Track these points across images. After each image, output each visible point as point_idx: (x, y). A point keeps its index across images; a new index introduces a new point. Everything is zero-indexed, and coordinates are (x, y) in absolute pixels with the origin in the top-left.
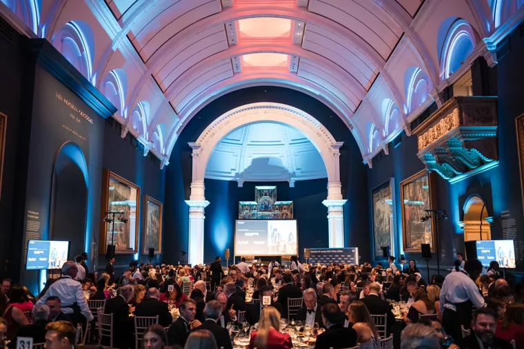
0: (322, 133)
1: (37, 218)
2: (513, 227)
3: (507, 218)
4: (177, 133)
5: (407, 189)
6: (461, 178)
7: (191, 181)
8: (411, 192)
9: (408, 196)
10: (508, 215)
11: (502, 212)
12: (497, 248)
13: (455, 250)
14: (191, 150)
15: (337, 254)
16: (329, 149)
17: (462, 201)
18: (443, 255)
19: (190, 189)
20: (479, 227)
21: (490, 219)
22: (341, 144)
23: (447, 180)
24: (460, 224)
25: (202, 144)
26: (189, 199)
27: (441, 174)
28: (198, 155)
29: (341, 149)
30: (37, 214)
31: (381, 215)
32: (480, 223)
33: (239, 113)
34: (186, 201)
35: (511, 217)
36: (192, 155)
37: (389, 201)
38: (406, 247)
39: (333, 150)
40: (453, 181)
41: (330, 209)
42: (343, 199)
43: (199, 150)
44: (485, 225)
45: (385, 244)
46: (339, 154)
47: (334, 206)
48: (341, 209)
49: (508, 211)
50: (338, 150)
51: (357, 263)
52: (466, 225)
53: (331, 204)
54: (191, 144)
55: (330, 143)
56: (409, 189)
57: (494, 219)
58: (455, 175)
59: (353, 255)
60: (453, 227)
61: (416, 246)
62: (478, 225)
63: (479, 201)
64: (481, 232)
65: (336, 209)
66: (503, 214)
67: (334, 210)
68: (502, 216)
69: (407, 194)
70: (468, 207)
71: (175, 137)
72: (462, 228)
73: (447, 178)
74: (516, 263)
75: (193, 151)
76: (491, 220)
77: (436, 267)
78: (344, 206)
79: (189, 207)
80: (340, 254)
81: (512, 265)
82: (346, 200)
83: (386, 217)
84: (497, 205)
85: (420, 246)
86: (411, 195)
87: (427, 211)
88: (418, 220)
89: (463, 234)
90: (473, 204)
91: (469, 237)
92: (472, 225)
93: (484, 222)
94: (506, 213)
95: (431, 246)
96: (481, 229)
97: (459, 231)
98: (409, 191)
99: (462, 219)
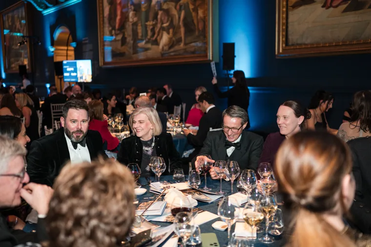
2: (91, 50)
3: (86, 44)
5: (6, 18)
6: (51, 10)
10: (87, 41)
11: (84, 39)
13: (46, 70)
17: (53, 30)
18: (37, 75)
20: (65, 52)
21: (74, 44)
23: (41, 12)
24: (52, 49)
27: (35, 5)
32: (66, 48)
35: (89, 43)
40: (46, 12)
44: (70, 50)
49: (87, 38)
52: (56, 50)
56: (8, 18)
57: (77, 45)
58: (47, 8)
60: (46, 51)
61: (15, 67)
62: (64, 50)
63: (67, 30)
64: (67, 56)
66: (84, 40)
68: (83, 42)
70: (57, 34)
72: (53, 52)
73: (40, 10)
74: (92, 78)
76: (75, 46)
81: (89, 79)
84: (80, 33)
85: (18, 67)
86: (10, 24)
87: (24, 37)
90: (62, 33)
91: (58, 59)
92: (60, 49)
93: (70, 48)
94: (86, 40)
95: (27, 67)
96: (67, 53)
97: (50, 54)
98: (8, 20)
99: (53, 45)
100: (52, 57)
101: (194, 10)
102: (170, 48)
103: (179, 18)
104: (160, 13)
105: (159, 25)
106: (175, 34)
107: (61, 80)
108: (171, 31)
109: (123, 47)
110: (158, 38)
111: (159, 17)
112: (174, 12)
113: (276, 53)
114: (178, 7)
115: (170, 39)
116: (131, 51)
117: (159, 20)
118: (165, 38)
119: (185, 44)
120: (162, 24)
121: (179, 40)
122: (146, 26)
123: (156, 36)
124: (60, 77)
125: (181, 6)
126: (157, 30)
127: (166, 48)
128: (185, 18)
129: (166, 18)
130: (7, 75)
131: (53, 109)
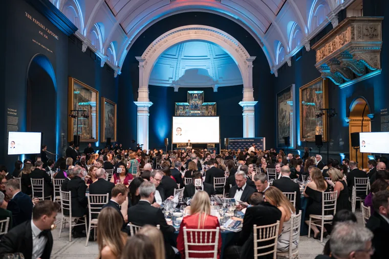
0: (239, 49)
1: (16, 114)
2: (388, 122)
3: (385, 115)
4: (127, 49)
5: (305, 93)
6: (348, 84)
7: (138, 87)
8: (308, 94)
9: (305, 99)
10: (386, 113)
11: (381, 110)
13: (341, 139)
14: (137, 62)
15: (249, 142)
16: (245, 62)
17: (349, 101)
18: (331, 144)
19: (138, 93)
21: (371, 116)
22: (254, 58)
23: (338, 85)
24: (347, 120)
25: (146, 58)
26: (137, 101)
27: (333, 81)
28: (143, 66)
29: (254, 62)
30: (16, 111)
31: (284, 113)
32: (362, 118)
33: (176, 34)
34: (134, 102)
35: (388, 115)
36: (139, 66)
37: (290, 103)
38: (303, 137)
39: (248, 63)
40: (342, 86)
41: (245, 109)
42: (255, 100)
43: (144, 63)
44: (366, 120)
45: (286, 135)
46: (253, 66)
47: (247, 106)
48: (253, 108)
49: (386, 109)
50: (252, 63)
51: (265, 149)
52: (351, 120)
53: (246, 105)
54: (137, 58)
55: (245, 57)
56: (307, 93)
57: (374, 116)
58: (344, 82)
59: (262, 143)
60: (341, 121)
61: (311, 137)
62: (360, 120)
63: (363, 101)
64: (362, 126)
65: (249, 108)
67: (247, 109)
68: (381, 113)
69: (305, 97)
70: (353, 106)
71: (125, 52)
72: (348, 122)
73: (338, 84)
75: (140, 63)
76: (372, 117)
77: (326, 152)
78: (255, 106)
79: (137, 106)
80: (251, 142)
82: (257, 102)
83: (287, 114)
84: (377, 104)
86: (308, 98)
87: (321, 110)
88: (313, 116)
89: (348, 127)
90: (358, 104)
91: (353, 130)
92: (356, 120)
93: (365, 118)
94: (385, 111)
95: (323, 137)
96: (362, 124)
97: (345, 125)
98: (306, 95)
99: (348, 116)
107: (357, 151)
124: (356, 147)
130: (302, 143)
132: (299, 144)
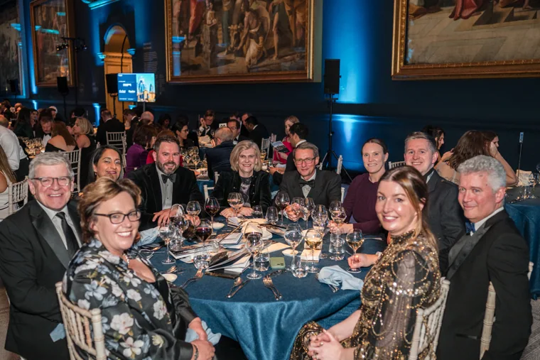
2: (154, 60)
3: (148, 51)
5: (39, 12)
6: (101, 4)
8: (44, 14)
9: (40, 22)
10: (150, 48)
11: (144, 44)
12: (138, 81)
13: (94, 84)
17: (103, 30)
18: (82, 90)
20: (120, 60)
21: (132, 51)
23: (87, 4)
24: (101, 56)
31: (7, 42)
32: (121, 55)
35: (152, 50)
37: (17, 27)
38: (39, 80)
40: (93, 6)
44: (126, 58)
45: (13, 76)
49: (150, 44)
52: (107, 57)
56: (42, 12)
57: (136, 52)
60: (93, 58)
61: (51, 78)
62: (119, 57)
63: (122, 31)
64: (122, 66)
66: (145, 46)
68: (145, 48)
69: (40, 17)
70: (109, 35)
72: (103, 60)
73: (87, 2)
74: (156, 97)
76: (133, 53)
77: (73, 103)
81: (152, 98)
83: (13, 44)
84: (140, 36)
85: (55, 79)
86: (44, 19)
87: (64, 38)
88: (53, 50)
89: (103, 66)
90: (115, 34)
91: (110, 70)
92: (113, 57)
93: (125, 55)
94: (148, 46)
95: (68, 79)
96: (122, 63)
97: (99, 63)
98: (41, 14)
99: (103, 50)
100: (102, 67)
101: (291, 12)
102: (259, 61)
103: (272, 22)
104: (247, 14)
105: (245, 31)
106: (265, 43)
107: (114, 99)
108: (261, 39)
109: (198, 57)
110: (244, 48)
111: (246, 19)
112: (266, 14)
113: (392, 74)
114: (271, 8)
115: (260, 49)
116: (209, 63)
117: (246, 24)
118: (253, 48)
119: (279, 57)
120: (250, 29)
121: (271, 51)
122: (228, 32)
123: (241, 45)
124: (113, 94)
125: (274, 7)
126: (243, 38)
127: (254, 61)
128: (279, 23)
129: (255, 21)
130: (39, 89)
131: (109, 139)
132: (34, 90)
